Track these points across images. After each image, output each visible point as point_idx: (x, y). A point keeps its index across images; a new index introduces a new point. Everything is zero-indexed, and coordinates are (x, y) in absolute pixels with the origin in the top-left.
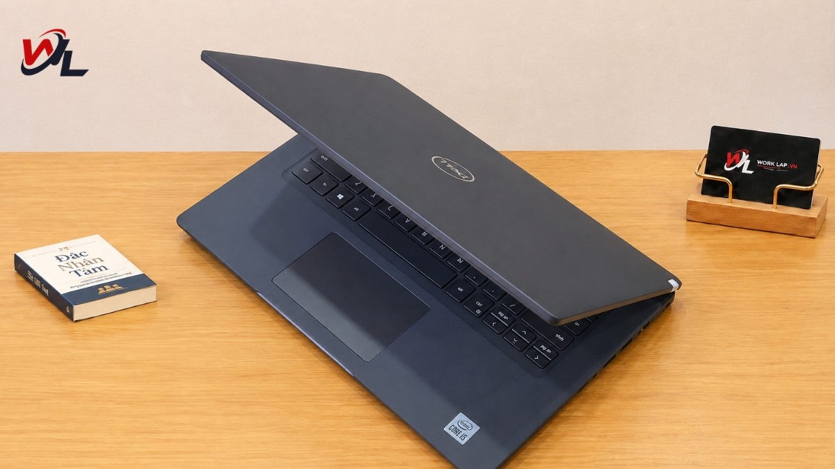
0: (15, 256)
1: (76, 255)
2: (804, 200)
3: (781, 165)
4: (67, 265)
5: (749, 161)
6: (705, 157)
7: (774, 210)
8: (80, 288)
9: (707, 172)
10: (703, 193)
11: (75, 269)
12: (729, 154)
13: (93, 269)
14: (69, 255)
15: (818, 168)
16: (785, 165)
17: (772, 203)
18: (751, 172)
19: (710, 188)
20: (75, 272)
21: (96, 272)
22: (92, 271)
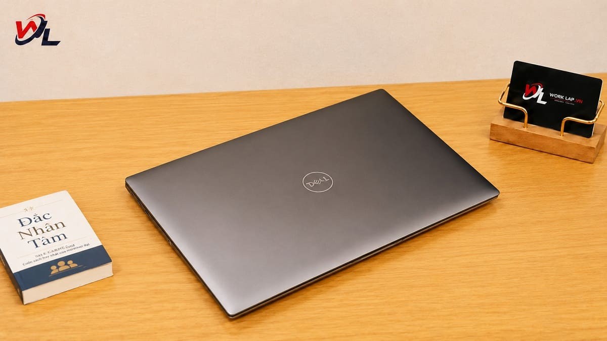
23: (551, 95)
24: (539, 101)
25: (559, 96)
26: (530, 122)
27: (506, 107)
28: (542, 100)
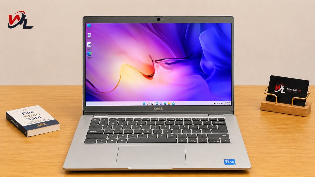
0: (6, 112)
1: (29, 112)
2: (302, 103)
3: (295, 90)
4: (26, 116)
5: (283, 88)
6: (268, 87)
7: (292, 106)
8: (30, 124)
9: (268, 92)
10: (267, 100)
11: (29, 117)
12: (276, 86)
13: (36, 118)
14: (27, 113)
15: (308, 92)
16: (297, 90)
17: (291, 104)
18: (284, 93)
19: (269, 98)
20: (29, 118)
21: (37, 118)
22: (35, 118)
23: (287, 89)
24: (282, 92)
25: (290, 89)
26: (278, 101)
27: (267, 95)
28: (283, 92)
